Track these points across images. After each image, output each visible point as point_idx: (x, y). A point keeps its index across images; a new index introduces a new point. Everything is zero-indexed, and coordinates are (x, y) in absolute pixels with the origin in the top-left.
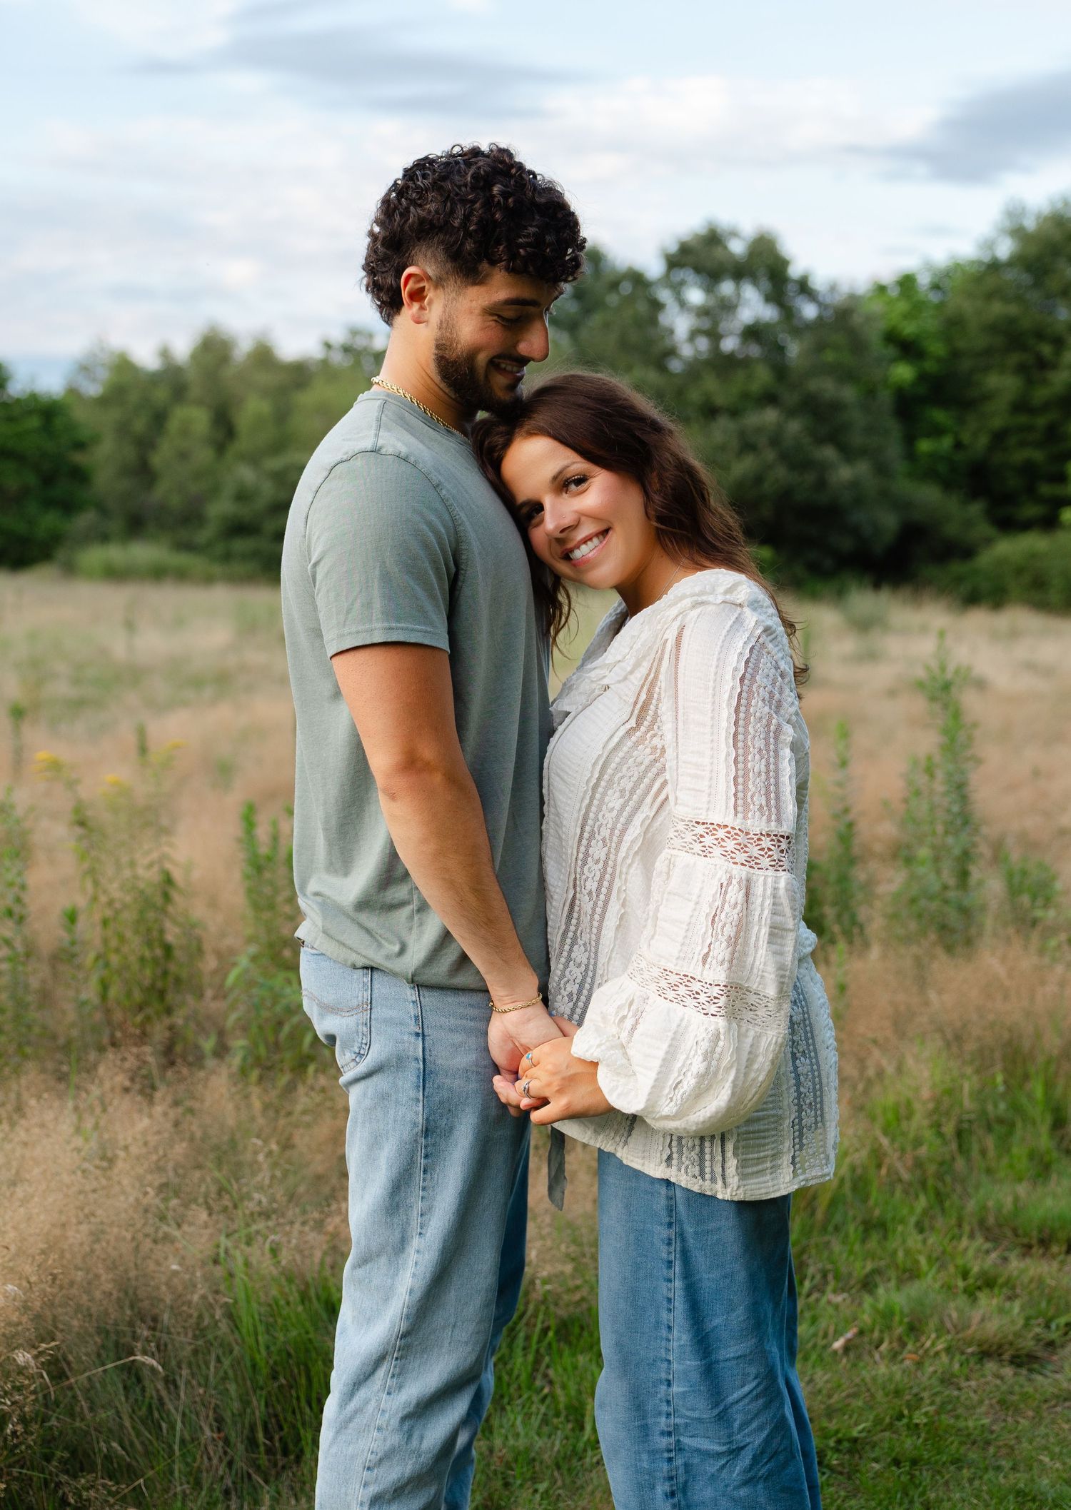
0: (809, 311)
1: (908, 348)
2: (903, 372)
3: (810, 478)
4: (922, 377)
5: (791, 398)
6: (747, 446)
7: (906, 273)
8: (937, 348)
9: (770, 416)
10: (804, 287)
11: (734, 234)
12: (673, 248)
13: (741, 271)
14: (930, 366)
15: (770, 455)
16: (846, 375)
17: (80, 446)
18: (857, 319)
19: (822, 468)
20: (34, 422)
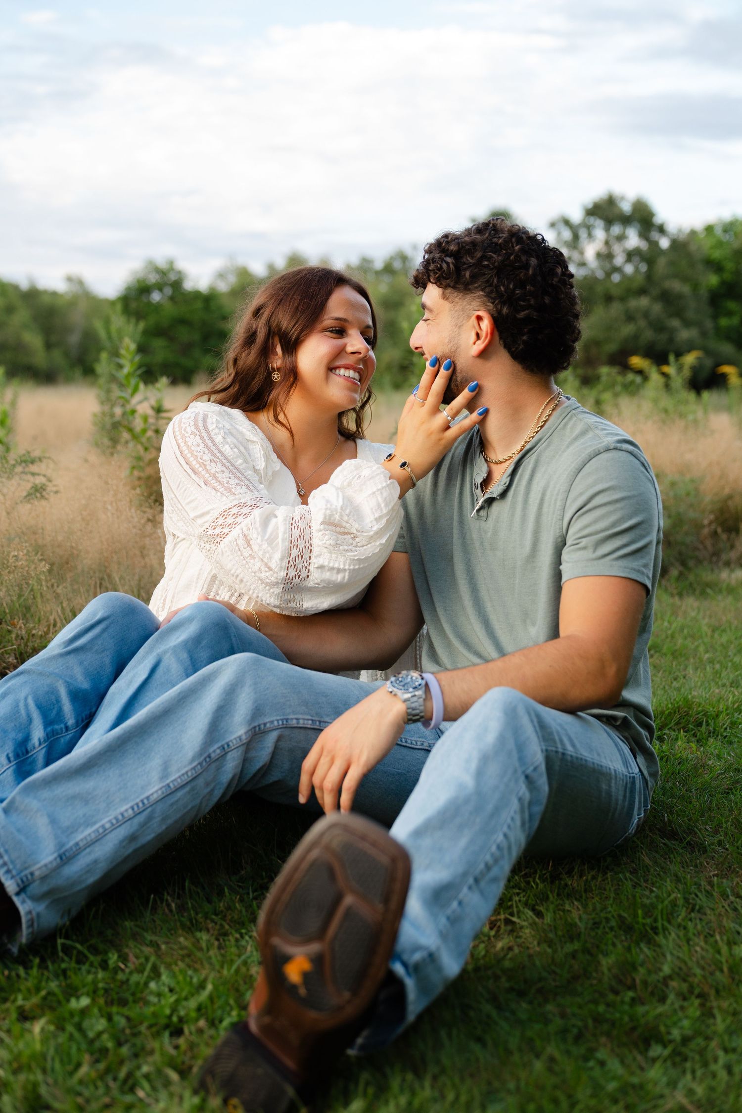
0: (664, 243)
1: (715, 266)
2: (713, 280)
3: (664, 337)
4: (723, 283)
5: (655, 292)
6: (630, 317)
7: (708, 224)
8: (729, 266)
9: (644, 302)
10: (661, 230)
11: (623, 198)
12: (590, 206)
13: (626, 220)
14: (727, 276)
15: (642, 323)
16: (685, 279)
17: (225, 318)
18: (693, 248)
19: (672, 332)
20: (199, 305)
